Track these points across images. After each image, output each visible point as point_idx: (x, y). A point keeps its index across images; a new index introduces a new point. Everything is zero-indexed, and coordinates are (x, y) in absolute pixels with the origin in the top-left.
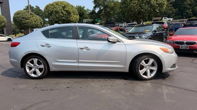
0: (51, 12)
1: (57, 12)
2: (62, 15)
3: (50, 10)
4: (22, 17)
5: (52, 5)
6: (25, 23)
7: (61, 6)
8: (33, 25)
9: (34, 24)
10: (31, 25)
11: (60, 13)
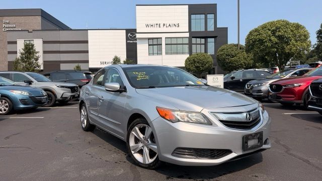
0: (253, 42)
1: (261, 42)
2: (270, 45)
3: (251, 39)
4: (227, 55)
5: (256, 30)
6: (229, 63)
7: (269, 30)
8: (241, 64)
9: (244, 63)
10: (238, 65)
11: (266, 41)
